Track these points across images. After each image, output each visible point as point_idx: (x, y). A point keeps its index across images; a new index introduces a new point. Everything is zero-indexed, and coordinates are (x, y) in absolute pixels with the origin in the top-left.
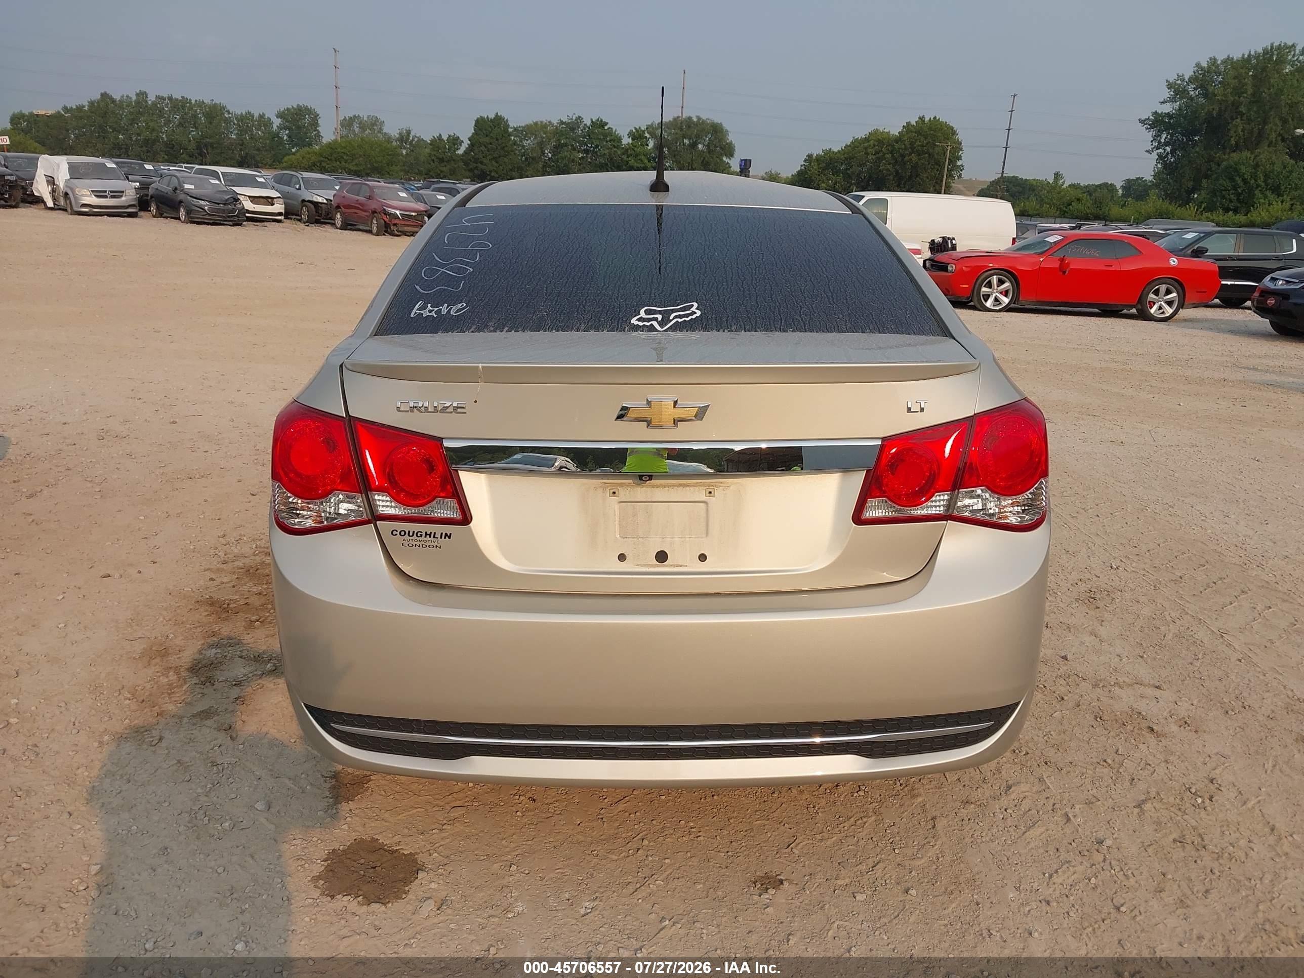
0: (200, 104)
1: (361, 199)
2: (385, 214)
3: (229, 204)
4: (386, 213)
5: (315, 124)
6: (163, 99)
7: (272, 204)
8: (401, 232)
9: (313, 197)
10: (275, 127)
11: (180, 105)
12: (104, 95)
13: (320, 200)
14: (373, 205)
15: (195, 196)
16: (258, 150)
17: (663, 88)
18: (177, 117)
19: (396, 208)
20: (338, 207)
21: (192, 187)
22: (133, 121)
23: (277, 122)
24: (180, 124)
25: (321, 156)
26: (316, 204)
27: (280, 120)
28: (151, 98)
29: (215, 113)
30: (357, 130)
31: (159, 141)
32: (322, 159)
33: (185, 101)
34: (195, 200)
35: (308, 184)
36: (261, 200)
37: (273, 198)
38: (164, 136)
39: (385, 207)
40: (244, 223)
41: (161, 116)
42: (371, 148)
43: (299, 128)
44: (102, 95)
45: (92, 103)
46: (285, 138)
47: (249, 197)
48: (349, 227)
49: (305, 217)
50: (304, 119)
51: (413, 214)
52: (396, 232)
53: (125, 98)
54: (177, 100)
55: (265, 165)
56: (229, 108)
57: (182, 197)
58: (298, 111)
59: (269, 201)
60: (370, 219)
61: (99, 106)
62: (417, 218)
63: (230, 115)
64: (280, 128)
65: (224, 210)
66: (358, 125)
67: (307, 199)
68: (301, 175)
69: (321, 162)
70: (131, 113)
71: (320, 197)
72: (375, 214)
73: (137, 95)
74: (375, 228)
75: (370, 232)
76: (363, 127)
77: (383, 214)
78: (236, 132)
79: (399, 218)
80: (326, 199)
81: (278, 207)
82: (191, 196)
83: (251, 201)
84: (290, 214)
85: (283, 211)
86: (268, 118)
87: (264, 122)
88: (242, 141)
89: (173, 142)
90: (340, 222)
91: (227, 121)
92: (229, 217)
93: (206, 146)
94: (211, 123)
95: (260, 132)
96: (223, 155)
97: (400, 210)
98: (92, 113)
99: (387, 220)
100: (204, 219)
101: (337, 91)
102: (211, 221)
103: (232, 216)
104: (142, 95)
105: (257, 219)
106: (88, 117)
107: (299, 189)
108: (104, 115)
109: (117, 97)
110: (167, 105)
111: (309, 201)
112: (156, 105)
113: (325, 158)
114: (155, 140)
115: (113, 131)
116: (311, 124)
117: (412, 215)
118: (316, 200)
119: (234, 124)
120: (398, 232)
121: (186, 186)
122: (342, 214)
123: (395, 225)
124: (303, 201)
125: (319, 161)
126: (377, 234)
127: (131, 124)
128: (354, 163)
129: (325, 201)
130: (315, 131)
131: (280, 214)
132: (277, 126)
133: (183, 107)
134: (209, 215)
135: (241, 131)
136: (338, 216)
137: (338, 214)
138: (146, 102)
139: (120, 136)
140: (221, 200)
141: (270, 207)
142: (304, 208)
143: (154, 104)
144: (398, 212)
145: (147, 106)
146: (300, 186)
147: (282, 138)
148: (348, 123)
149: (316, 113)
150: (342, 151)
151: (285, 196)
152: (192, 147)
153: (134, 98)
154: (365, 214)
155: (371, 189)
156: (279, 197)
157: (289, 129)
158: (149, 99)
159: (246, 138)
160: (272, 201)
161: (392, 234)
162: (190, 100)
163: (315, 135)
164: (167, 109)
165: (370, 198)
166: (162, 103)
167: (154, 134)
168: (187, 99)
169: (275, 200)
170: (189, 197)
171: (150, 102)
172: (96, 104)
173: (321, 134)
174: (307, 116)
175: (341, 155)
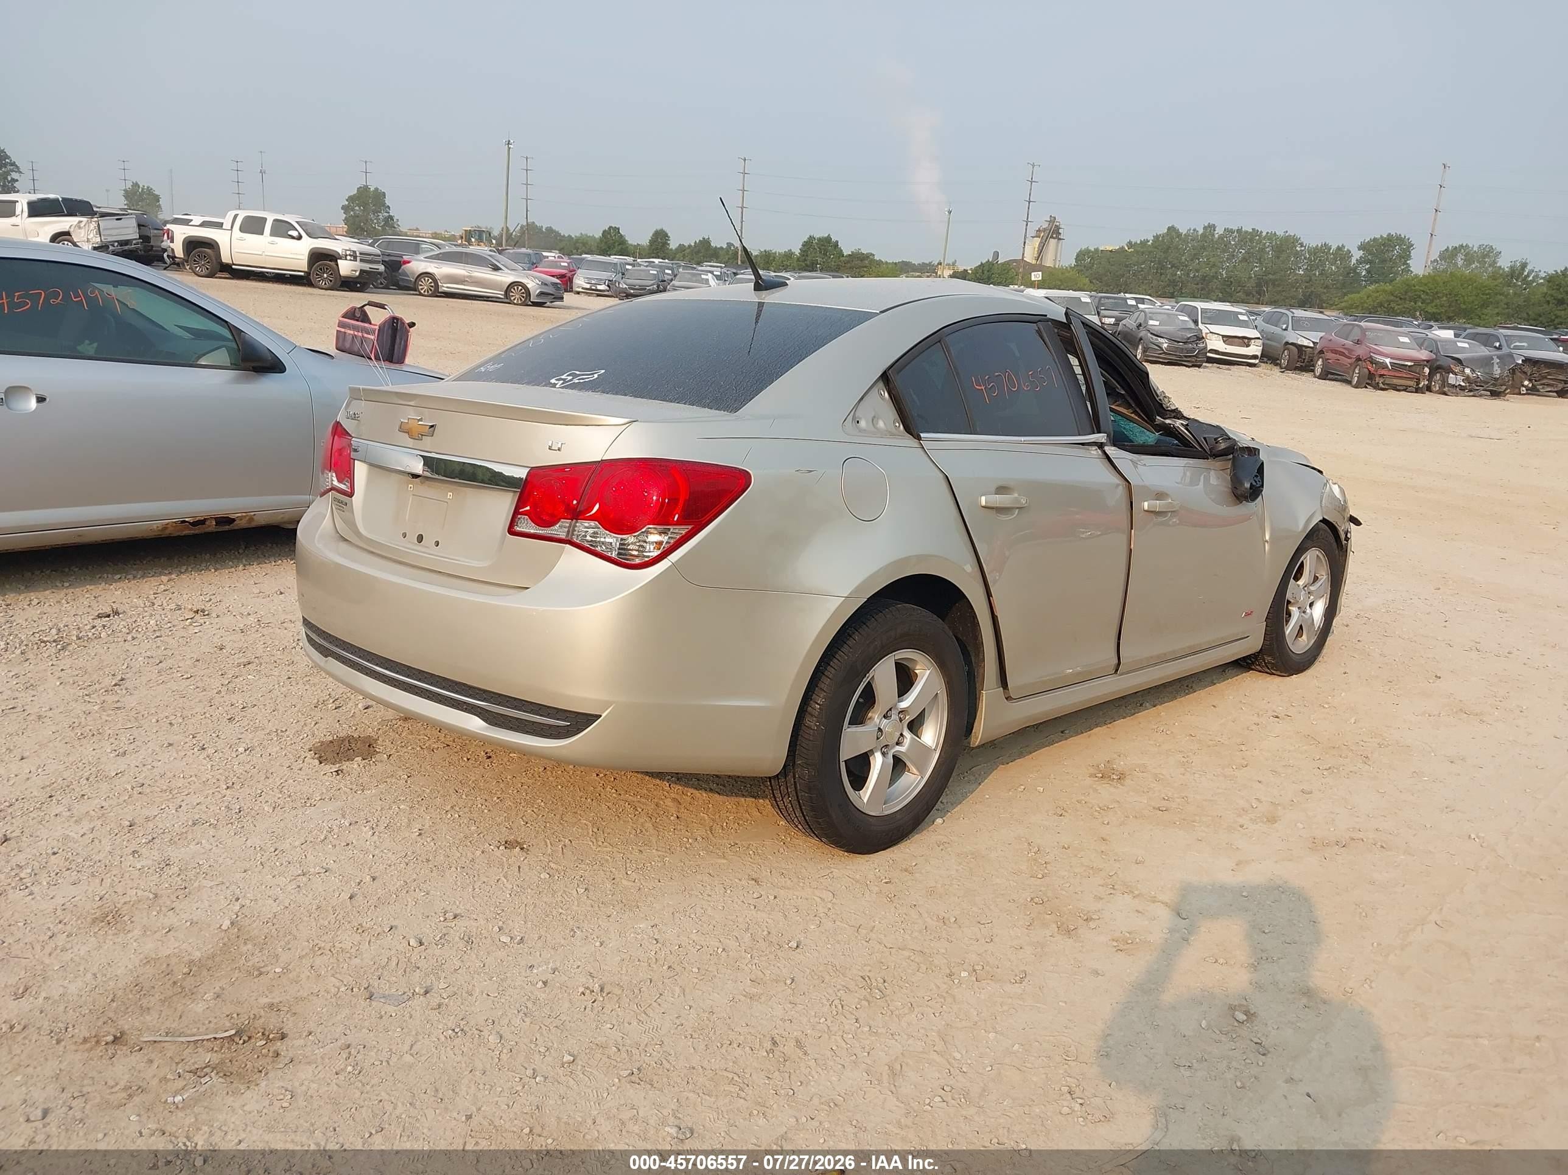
0: (1271, 236)
1: (1349, 343)
2: (1372, 363)
3: (1190, 343)
4: (1372, 361)
5: (1405, 256)
6: (1232, 231)
7: (1248, 346)
8: (1388, 384)
9: (1298, 338)
10: (1354, 261)
11: (1249, 238)
12: (1171, 229)
13: (1306, 343)
14: (1360, 351)
15: (1155, 333)
16: (1327, 287)
17: (721, 199)
18: (1243, 251)
19: (1387, 356)
20: (1322, 352)
21: (1157, 323)
22: (1195, 257)
23: (1357, 254)
24: (1244, 260)
25: (1392, 295)
26: (1300, 347)
27: (1361, 252)
28: (1219, 231)
29: (1286, 246)
30: (1460, 263)
31: (1217, 278)
32: (1392, 298)
33: (1255, 233)
34: (1154, 337)
35: (1298, 324)
36: (1236, 340)
37: (1250, 339)
38: (1224, 273)
39: (1372, 354)
40: (1204, 364)
41: (1224, 251)
42: (1462, 285)
43: (1384, 261)
44: (1169, 229)
45: (1156, 237)
46: (1363, 274)
47: (1223, 336)
48: (1330, 376)
49: (1284, 362)
50: (1393, 251)
51: (1409, 364)
52: (1381, 385)
53: (1191, 231)
54: (1246, 232)
55: (1332, 305)
56: (1302, 240)
57: (1142, 334)
58: (1387, 241)
59: (1245, 341)
60: (1353, 368)
61: (1163, 240)
62: (1413, 369)
63: (1303, 248)
64: (1359, 262)
65: (1183, 349)
66: (1463, 257)
67: (1291, 341)
68: (1293, 313)
69: (1390, 302)
70: (1194, 248)
71: (1306, 339)
72: (1360, 362)
73: (1205, 228)
74: (1356, 379)
75: (1349, 382)
76: (1469, 258)
77: (1368, 362)
78: (1305, 267)
79: (1387, 367)
80: (1313, 342)
81: (1255, 349)
82: (1152, 333)
83: (1224, 342)
84: (1269, 357)
85: (1259, 354)
86: (1348, 250)
87: (1342, 254)
88: (1310, 277)
89: (1232, 279)
90: (1320, 370)
91: (1297, 255)
92: (1186, 357)
93: (1267, 283)
94: (1278, 258)
95: (1333, 267)
96: (1284, 294)
97: (1391, 358)
98: (1156, 248)
99: (1372, 370)
100: (1159, 357)
101: (1436, 215)
102: (1166, 361)
103: (1190, 356)
104: (1211, 228)
105: (1225, 361)
106: (1150, 252)
107: (1286, 329)
108: (1166, 251)
109: (1183, 230)
110: (1234, 239)
111: (1293, 344)
112: (1223, 239)
113: (1396, 297)
114: (1213, 276)
115: (1172, 268)
116: (1400, 257)
117: (1407, 365)
118: (1300, 343)
119: (1305, 258)
120: (1384, 385)
121: (1151, 322)
122: (1325, 360)
123: (1381, 376)
124: (1287, 343)
125: (1387, 301)
126: (1356, 387)
127: (1192, 260)
128: (1434, 304)
129: (1311, 345)
130: (1404, 264)
131: (1255, 357)
132: (1357, 260)
133: (1251, 240)
134: (1165, 353)
135: (1312, 266)
136: (1320, 362)
137: (1320, 360)
138: (1213, 235)
139: (1179, 273)
140: (1183, 339)
141: (1245, 348)
142: (1286, 351)
143: (1221, 237)
144: (1388, 361)
145: (1212, 240)
146: (1287, 327)
147: (1359, 274)
148: (1449, 255)
149: (1409, 243)
150: (1421, 288)
151: (1266, 337)
152: (1250, 285)
153: (1201, 231)
154: (1349, 360)
155: (1364, 331)
156: (1259, 338)
157: (1370, 263)
158: (1216, 232)
159: (1315, 274)
160: (1248, 342)
161: (1376, 387)
162: (1261, 232)
163: (1403, 270)
164: (1233, 243)
165: (1358, 342)
166: (1231, 236)
167: (1213, 270)
168: (1258, 231)
169: (1253, 341)
170: (1149, 334)
171: (1216, 236)
172: (1161, 239)
173: (1411, 269)
174: (1397, 247)
175: (1417, 293)
